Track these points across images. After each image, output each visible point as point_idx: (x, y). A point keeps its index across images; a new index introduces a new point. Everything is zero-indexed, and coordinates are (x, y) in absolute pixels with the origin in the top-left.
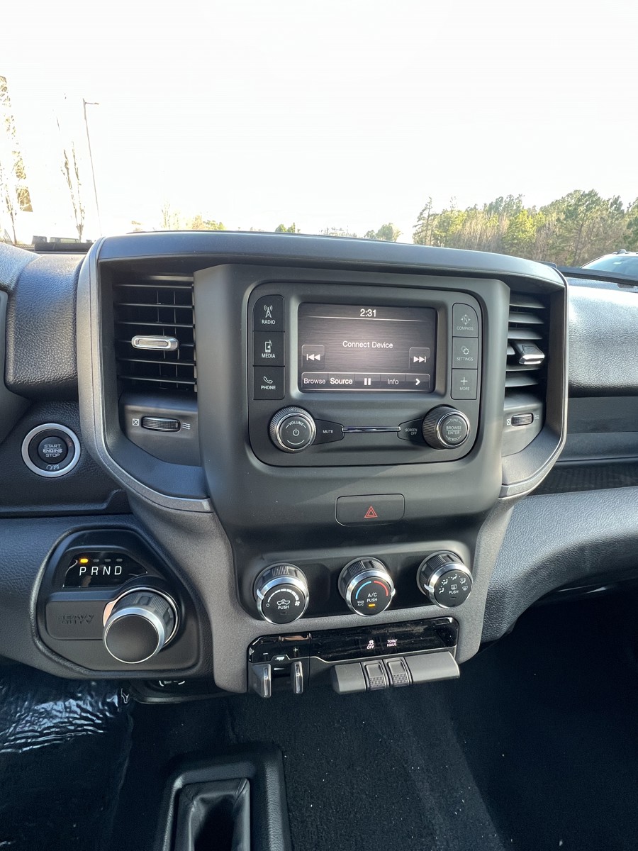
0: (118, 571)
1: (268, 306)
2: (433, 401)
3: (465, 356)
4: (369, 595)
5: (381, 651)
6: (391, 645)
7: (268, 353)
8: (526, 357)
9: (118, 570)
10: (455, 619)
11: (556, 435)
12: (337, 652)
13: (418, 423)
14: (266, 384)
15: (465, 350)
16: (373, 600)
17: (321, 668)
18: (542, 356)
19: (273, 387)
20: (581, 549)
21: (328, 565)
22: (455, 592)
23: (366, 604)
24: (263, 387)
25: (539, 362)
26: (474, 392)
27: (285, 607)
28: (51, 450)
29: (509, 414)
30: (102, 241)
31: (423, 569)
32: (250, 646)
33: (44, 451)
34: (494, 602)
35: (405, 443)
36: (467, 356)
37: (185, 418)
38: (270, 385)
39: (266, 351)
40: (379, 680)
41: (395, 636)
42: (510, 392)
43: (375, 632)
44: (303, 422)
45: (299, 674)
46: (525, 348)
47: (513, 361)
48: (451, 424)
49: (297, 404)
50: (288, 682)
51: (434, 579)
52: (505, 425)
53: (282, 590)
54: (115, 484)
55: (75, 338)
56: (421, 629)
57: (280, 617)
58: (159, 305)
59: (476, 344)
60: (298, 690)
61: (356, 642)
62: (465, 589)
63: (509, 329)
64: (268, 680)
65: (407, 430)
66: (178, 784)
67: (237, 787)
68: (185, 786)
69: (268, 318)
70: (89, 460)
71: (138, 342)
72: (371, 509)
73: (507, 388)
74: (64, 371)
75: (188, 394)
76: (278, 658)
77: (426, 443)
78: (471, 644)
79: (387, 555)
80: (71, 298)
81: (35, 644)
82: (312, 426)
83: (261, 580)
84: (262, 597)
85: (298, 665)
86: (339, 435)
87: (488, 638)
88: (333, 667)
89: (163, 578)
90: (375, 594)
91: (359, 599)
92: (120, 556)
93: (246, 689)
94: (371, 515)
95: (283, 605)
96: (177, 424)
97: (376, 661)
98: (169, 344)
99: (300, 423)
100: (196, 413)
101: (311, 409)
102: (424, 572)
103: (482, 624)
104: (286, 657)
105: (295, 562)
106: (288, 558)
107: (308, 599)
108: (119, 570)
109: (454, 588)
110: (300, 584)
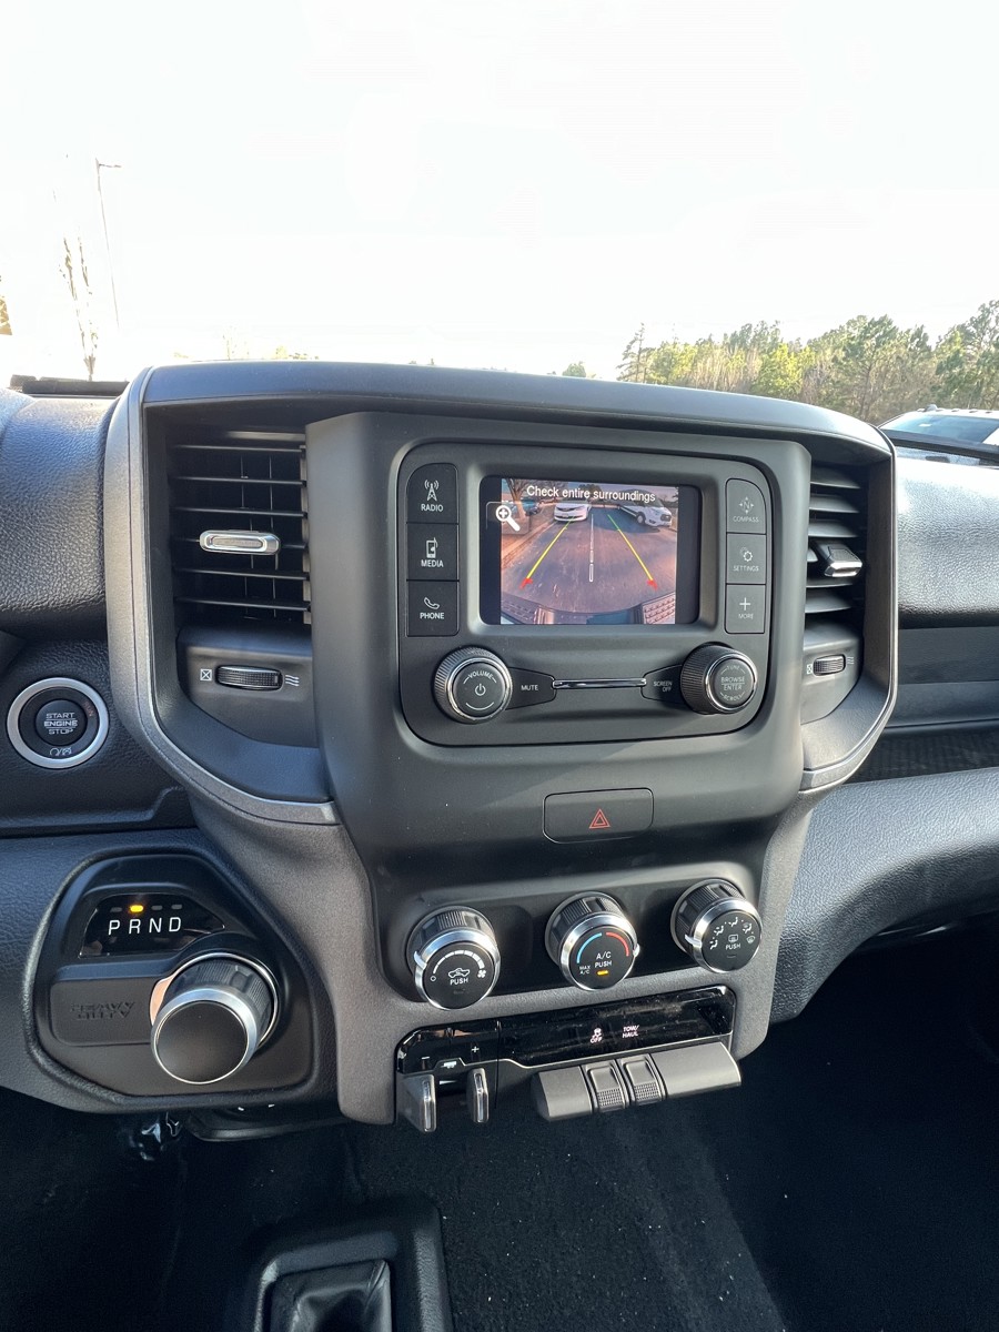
0: (175, 926)
1: (431, 481)
2: (698, 637)
3: (746, 563)
4: (599, 956)
5: (612, 1046)
6: (629, 1035)
7: (431, 560)
8: (836, 565)
9: (175, 922)
10: (729, 988)
11: (882, 689)
12: (541, 1050)
13: (673, 672)
14: (428, 610)
15: (747, 555)
16: (606, 964)
17: (515, 1079)
18: (859, 564)
19: (440, 616)
20: (919, 869)
21: (529, 907)
22: (735, 947)
23: (594, 970)
24: (422, 615)
25: (854, 574)
26: (759, 622)
27: (461, 981)
28: (58, 722)
29: (809, 656)
30: (149, 373)
31: (681, 910)
32: (399, 1045)
33: (46, 724)
34: (790, 958)
35: (652, 705)
36: (750, 564)
37: (291, 667)
38: (434, 611)
39: (429, 556)
40: (614, 1095)
41: (634, 1020)
42: (812, 621)
43: (604, 1015)
44: (491, 672)
45: (482, 1090)
46: (833, 551)
47: (817, 570)
48: (729, 674)
49: (479, 643)
50: (463, 1103)
51: (702, 926)
52: (804, 675)
53: (457, 952)
54: (169, 778)
55: (101, 534)
56: (676, 1007)
57: (453, 997)
58: (245, 480)
59: (762, 544)
60: (480, 1118)
61: (571, 1033)
62: (750, 941)
63: (810, 522)
64: (431, 1103)
65: (656, 684)
66: (269, 1275)
67: (369, 1276)
68: (280, 1278)
69: (432, 501)
70: (125, 739)
71: (210, 541)
72: (600, 814)
73: (807, 615)
74: (84, 588)
75: (294, 627)
76: (445, 1065)
77: (685, 703)
78: (754, 1029)
79: (626, 888)
80: (94, 468)
81: (32, 1056)
82: (506, 678)
83: (420, 936)
84: (424, 965)
85: (479, 1075)
86: (549, 693)
87: (781, 1017)
88: (536, 1074)
89: (253, 936)
90: (607, 954)
91: (581, 964)
92: (178, 900)
93: (392, 1117)
94: (599, 824)
95: (459, 977)
96: (276, 678)
97: (606, 1063)
98: (265, 543)
99: (487, 674)
100: (310, 659)
101: (502, 651)
102: (682, 915)
103: (771, 995)
104: (459, 1063)
105: (474, 903)
106: (461, 899)
107: (498, 965)
108: (175, 924)
109: (733, 940)
110: (485, 940)
